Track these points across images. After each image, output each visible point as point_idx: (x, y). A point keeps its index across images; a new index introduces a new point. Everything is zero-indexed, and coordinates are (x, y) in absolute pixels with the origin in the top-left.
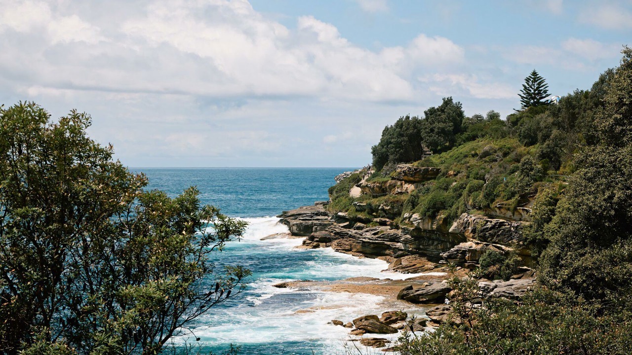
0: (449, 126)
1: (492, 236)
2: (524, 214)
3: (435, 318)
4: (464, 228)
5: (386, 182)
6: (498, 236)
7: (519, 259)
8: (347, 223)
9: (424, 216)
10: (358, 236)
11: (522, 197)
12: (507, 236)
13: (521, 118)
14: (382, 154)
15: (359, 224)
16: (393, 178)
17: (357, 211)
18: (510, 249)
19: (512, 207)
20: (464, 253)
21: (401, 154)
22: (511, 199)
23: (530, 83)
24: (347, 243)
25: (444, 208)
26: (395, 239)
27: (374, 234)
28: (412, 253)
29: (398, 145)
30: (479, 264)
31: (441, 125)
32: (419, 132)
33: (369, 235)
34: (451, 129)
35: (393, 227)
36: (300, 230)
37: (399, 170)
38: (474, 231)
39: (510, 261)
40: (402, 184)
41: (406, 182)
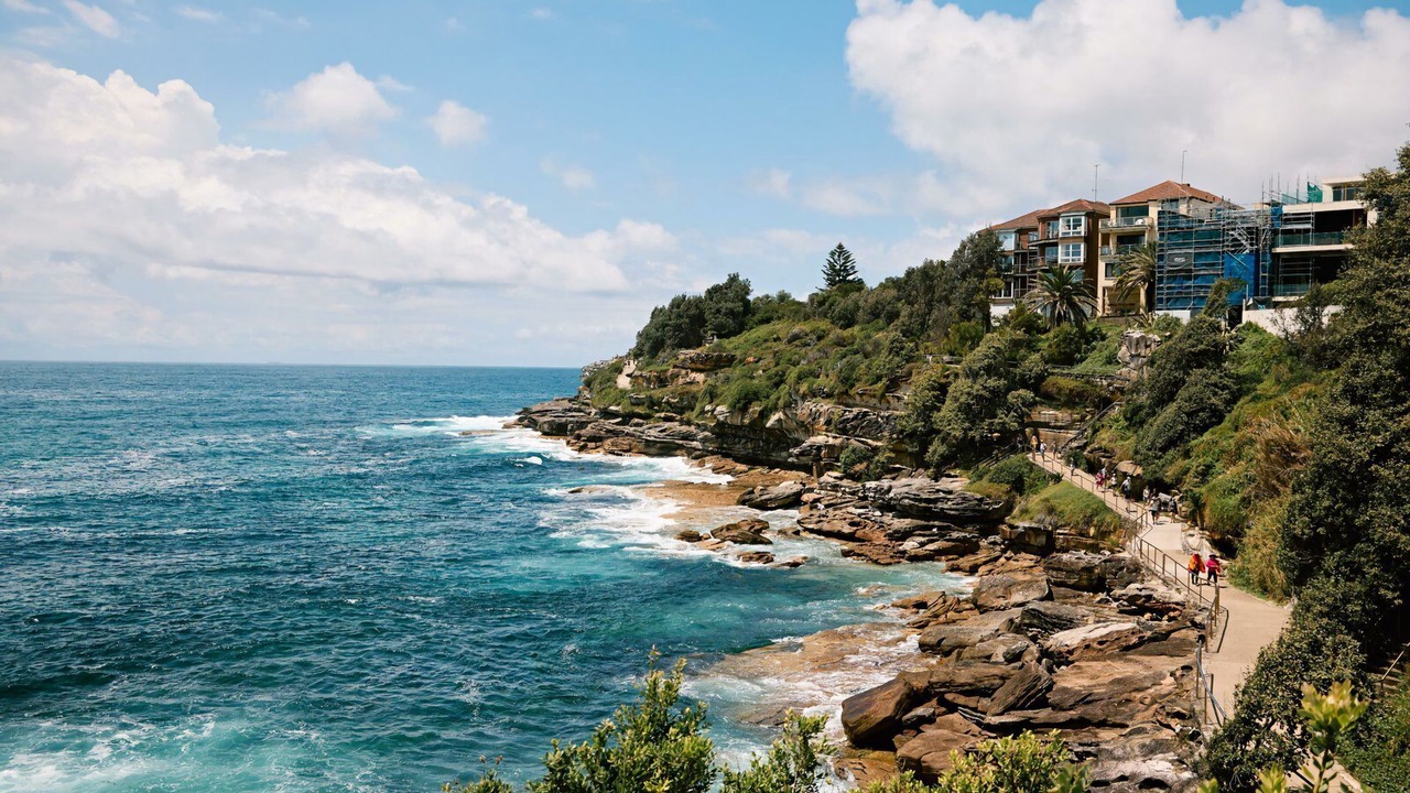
0: (739, 307)
1: (855, 428)
2: (894, 402)
3: (810, 526)
4: (814, 419)
5: (667, 371)
6: (862, 428)
7: (893, 455)
8: (620, 419)
9: (733, 408)
10: (638, 434)
11: (892, 381)
12: (874, 429)
13: (829, 297)
14: (657, 338)
15: (636, 420)
16: (675, 367)
17: (632, 404)
18: (879, 444)
19: (879, 393)
20: (819, 448)
21: (681, 339)
22: (876, 383)
23: (836, 257)
24: (625, 442)
25: (758, 399)
26: (688, 437)
27: (661, 431)
28: (713, 453)
29: (678, 328)
30: (839, 461)
31: (730, 305)
32: (702, 313)
33: (653, 432)
34: (742, 309)
35: (682, 422)
36: (552, 429)
37: (682, 357)
38: (828, 423)
39: (881, 458)
40: (687, 373)
41: (693, 370)
